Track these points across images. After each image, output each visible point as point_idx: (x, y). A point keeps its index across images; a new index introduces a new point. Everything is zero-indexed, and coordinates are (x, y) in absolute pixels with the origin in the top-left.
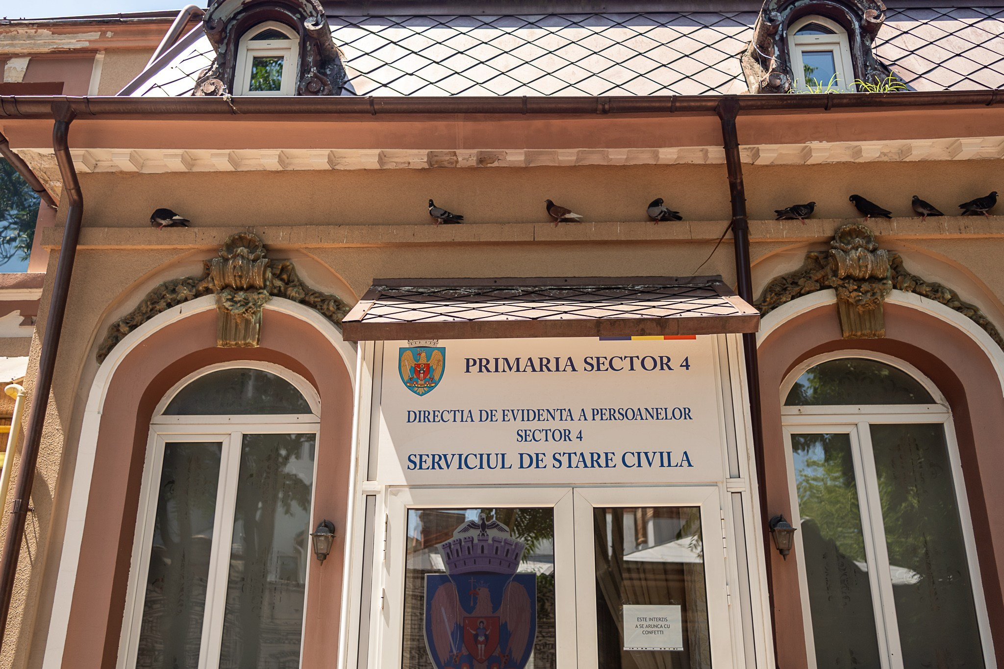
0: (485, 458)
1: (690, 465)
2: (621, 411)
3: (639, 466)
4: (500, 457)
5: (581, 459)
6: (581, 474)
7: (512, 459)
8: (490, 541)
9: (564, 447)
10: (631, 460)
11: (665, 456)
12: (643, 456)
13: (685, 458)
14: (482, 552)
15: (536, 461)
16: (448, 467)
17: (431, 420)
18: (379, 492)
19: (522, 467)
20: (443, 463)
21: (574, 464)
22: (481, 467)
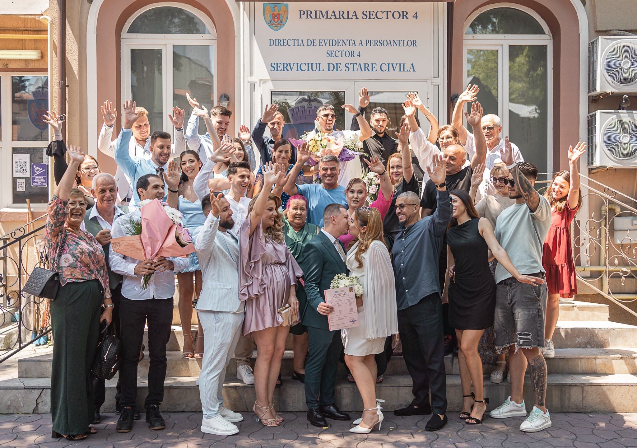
0: (310, 65)
1: (414, 71)
2: (381, 41)
3: (389, 71)
4: (318, 65)
5: (359, 67)
6: (359, 74)
7: (324, 66)
8: (313, 108)
9: (350, 60)
10: (385, 68)
11: (402, 66)
12: (391, 66)
13: (412, 67)
14: (309, 113)
15: (336, 67)
16: (291, 70)
17: (282, 44)
18: (256, 82)
19: (329, 70)
20: (288, 67)
21: (355, 69)
22: (308, 70)
